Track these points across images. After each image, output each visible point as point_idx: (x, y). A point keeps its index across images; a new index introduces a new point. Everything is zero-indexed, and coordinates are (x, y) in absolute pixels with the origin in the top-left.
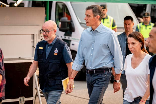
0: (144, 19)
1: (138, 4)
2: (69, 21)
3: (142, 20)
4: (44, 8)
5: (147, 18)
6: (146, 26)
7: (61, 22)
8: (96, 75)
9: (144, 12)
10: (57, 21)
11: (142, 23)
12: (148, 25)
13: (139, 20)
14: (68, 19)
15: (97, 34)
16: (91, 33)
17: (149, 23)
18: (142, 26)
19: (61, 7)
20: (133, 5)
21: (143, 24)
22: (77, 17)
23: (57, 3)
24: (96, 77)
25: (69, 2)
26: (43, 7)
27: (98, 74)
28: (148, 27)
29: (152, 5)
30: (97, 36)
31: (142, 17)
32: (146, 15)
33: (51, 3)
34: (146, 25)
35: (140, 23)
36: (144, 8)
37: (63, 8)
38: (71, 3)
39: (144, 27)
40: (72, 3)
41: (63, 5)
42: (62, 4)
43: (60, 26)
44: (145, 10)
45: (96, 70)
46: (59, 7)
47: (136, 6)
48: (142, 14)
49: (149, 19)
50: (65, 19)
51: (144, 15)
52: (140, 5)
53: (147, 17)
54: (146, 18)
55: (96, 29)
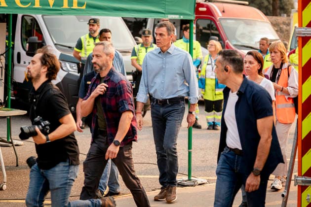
0: (144, 39)
1: (135, 18)
2: (40, 41)
3: (140, 40)
4: (6, 24)
5: (148, 37)
6: (146, 48)
7: (29, 43)
8: (170, 106)
9: (144, 29)
10: (23, 43)
11: (140, 45)
12: (149, 46)
13: (136, 40)
14: (39, 40)
15: (168, 56)
16: (160, 55)
17: (150, 44)
18: (140, 48)
19: (29, 22)
20: (128, 20)
21: (143, 45)
22: (51, 36)
23: (23, 17)
24: (170, 109)
25: (41, 15)
26: (4, 22)
27: (172, 105)
28: (149, 50)
29: (155, 19)
30: (168, 59)
31: (140, 36)
32: (147, 33)
33: (15, 16)
34: (147, 46)
35: (138, 44)
36: (144, 24)
37: (31, 24)
38: (42, 16)
39: (143, 49)
40: (44, 17)
41: (32, 20)
42: (32, 18)
43: (27, 49)
44: (146, 27)
45: (170, 99)
46: (27, 22)
47: (133, 20)
48: (141, 32)
49: (151, 39)
50: (35, 38)
51: (144, 33)
52: (138, 20)
53: (148, 35)
54: (146, 37)
55: (168, 51)
